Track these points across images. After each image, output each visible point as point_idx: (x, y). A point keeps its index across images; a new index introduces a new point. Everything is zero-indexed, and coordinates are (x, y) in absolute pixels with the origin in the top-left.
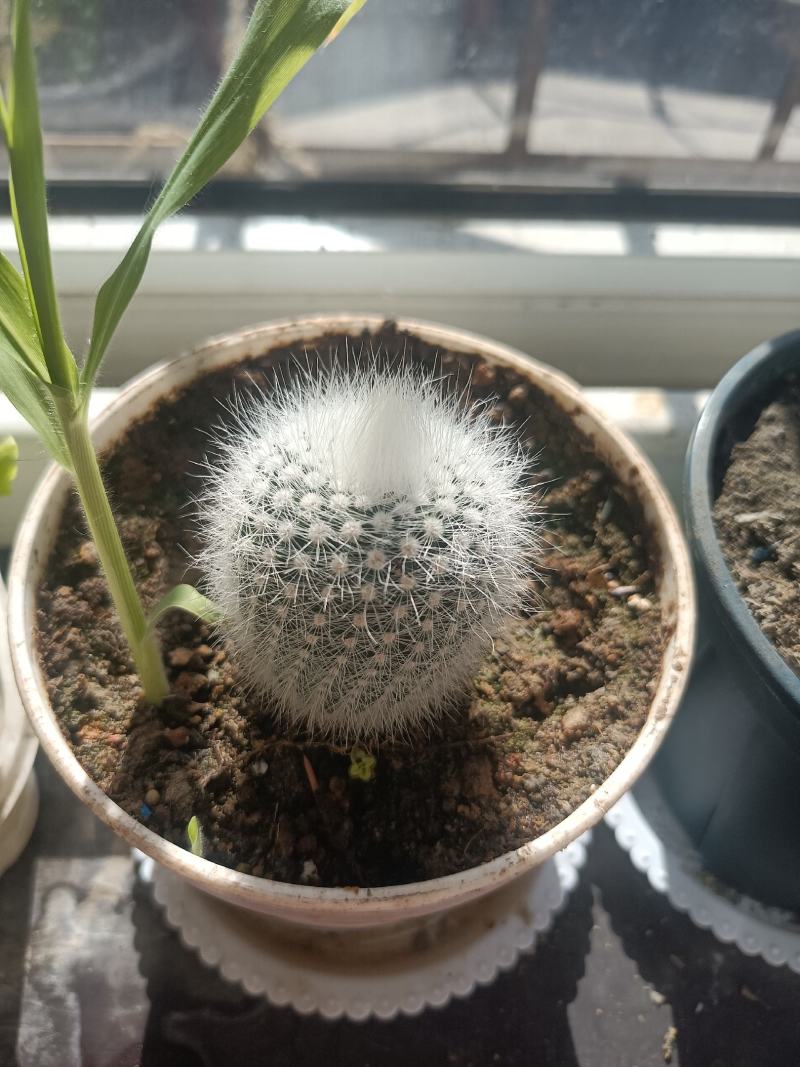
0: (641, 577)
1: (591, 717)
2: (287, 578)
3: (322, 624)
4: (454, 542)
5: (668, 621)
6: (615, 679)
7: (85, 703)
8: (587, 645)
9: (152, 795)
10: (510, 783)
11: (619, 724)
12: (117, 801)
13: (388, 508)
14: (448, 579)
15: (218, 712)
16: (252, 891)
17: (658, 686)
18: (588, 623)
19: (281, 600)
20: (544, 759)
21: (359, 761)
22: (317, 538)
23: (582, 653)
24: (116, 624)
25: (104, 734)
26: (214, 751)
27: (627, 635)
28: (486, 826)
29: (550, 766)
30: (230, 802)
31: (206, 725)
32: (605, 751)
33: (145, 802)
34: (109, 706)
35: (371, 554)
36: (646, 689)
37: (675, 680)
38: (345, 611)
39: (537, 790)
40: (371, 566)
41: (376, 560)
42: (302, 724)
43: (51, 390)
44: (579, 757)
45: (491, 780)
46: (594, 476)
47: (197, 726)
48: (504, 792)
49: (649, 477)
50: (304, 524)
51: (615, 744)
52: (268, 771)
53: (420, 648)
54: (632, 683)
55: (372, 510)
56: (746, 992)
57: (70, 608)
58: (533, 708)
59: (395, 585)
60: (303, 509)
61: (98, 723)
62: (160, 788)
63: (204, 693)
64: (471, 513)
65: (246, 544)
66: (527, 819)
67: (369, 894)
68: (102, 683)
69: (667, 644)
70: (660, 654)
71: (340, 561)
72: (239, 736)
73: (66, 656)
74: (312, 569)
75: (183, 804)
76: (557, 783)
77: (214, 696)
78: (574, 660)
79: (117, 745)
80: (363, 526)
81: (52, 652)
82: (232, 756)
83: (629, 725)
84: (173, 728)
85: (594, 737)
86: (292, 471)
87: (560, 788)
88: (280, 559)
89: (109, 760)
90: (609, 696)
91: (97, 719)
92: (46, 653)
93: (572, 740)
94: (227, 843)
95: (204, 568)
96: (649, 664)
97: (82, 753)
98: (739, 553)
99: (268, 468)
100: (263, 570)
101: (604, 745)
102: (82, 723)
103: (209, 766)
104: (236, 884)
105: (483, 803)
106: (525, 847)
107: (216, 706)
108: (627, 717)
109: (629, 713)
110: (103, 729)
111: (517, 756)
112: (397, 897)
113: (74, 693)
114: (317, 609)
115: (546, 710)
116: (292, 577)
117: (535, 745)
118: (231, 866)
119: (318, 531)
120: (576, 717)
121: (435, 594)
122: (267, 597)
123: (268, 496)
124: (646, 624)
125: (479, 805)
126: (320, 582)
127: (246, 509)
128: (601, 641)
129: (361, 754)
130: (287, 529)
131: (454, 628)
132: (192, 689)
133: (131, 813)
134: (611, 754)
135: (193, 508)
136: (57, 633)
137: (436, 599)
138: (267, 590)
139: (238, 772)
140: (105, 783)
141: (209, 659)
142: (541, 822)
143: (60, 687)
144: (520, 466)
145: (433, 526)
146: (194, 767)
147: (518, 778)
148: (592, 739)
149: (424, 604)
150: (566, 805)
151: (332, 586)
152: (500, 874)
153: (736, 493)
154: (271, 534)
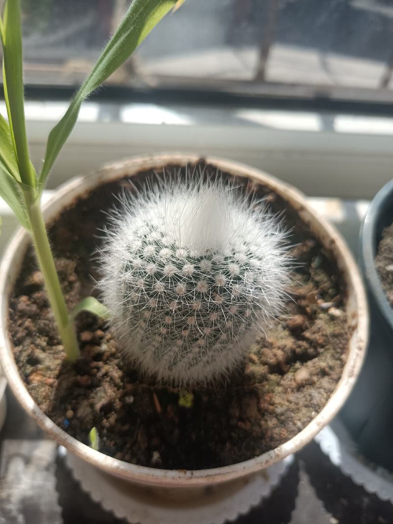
0: (335, 298)
1: (311, 375)
2: (152, 296)
3: (170, 322)
4: (245, 277)
5: (352, 322)
6: (322, 353)
7: (33, 361)
8: (307, 334)
9: (70, 413)
10: (266, 410)
11: (326, 379)
12: (50, 417)
13: (209, 258)
14: (241, 298)
15: (107, 367)
16: (127, 472)
17: (347, 358)
18: (307, 323)
19: (147, 308)
20: (285, 396)
21: (184, 396)
22: (168, 273)
23: (304, 339)
24: (53, 318)
25: (44, 379)
26: (105, 389)
27: (329, 329)
28: (254, 434)
29: (290, 402)
30: (113, 418)
31: (100, 374)
32: (319, 393)
33: (66, 417)
34: (47, 363)
35: (199, 283)
36: (340, 359)
37: (358, 355)
38: (184, 315)
39: (282, 414)
40: (199, 290)
41: (202, 286)
42: (154, 377)
43: (21, 187)
44: (304, 396)
45: (256, 408)
46: (310, 244)
47: (95, 375)
48: (263, 415)
49: (342, 246)
50: (162, 266)
51: (325, 389)
52: (134, 401)
53: (224, 336)
54: (333, 356)
55: (200, 259)
57: (28, 308)
58: (279, 369)
59: (213, 301)
60: (161, 257)
61: (41, 372)
62: (75, 410)
63: (99, 357)
64: (254, 262)
65: (128, 276)
66: (277, 431)
67: (192, 474)
68: (44, 350)
70: (348, 340)
71: (181, 287)
72: (118, 381)
73: (24, 334)
74: (165, 291)
75: (88, 419)
76: (292, 411)
77: (105, 358)
78: (300, 343)
79: (51, 385)
80: (195, 267)
81: (16, 332)
82: (114, 392)
83: (332, 379)
84: (82, 375)
86: (155, 236)
87: (295, 413)
88: (147, 285)
89: (46, 393)
90: (321, 363)
91: (40, 370)
92: (13, 333)
93: (300, 387)
94: (111, 441)
95: (103, 289)
96: (341, 346)
97: (32, 389)
98: (388, 286)
99: (141, 233)
100: (137, 291)
101: (319, 390)
102: (32, 372)
103: (101, 397)
104: (118, 468)
105: (253, 421)
106: (279, 448)
107: (106, 363)
108: (331, 374)
109: (331, 372)
110: (44, 376)
111: (271, 395)
112: (208, 476)
113: (29, 356)
114: (167, 314)
115: (285, 369)
116: (154, 295)
117: (280, 389)
118: (112, 455)
119: (169, 270)
120: (302, 373)
121: (234, 307)
122: (139, 306)
123: (141, 249)
124: (338, 324)
125: (250, 421)
126: (170, 297)
127: (128, 256)
128: (314, 333)
129: (185, 392)
130: (151, 268)
131: (243, 325)
132: (92, 354)
133: (59, 425)
134: (323, 395)
135: (98, 255)
136: (20, 322)
137: (234, 310)
138: (140, 302)
139: (117, 400)
140: (44, 406)
141: (101, 338)
142: (284, 433)
143: (21, 352)
144: (280, 236)
145: (234, 269)
146: (93, 398)
147: (271, 407)
148: (311, 386)
149: (228, 312)
150: (299, 424)
151: (177, 301)
152: (265, 463)
154: (143, 271)
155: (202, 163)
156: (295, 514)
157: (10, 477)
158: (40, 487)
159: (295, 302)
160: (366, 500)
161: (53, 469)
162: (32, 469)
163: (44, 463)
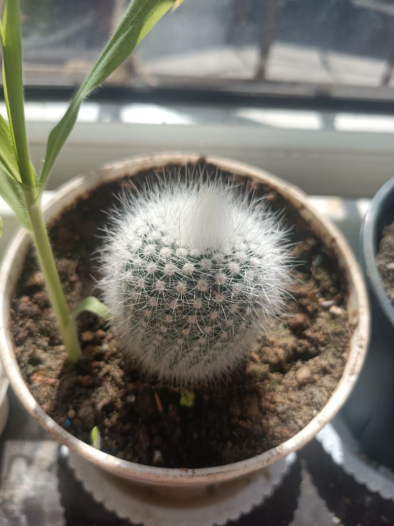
0: (336, 297)
1: (313, 373)
2: (152, 295)
3: (171, 321)
4: (245, 276)
5: (353, 321)
6: (323, 352)
7: (35, 361)
8: (308, 333)
9: (72, 413)
10: (268, 409)
11: (328, 377)
12: (52, 417)
13: (209, 257)
14: (242, 296)
15: (108, 367)
16: (128, 470)
17: (348, 356)
18: (308, 321)
19: (147, 307)
20: (286, 395)
21: (185, 395)
22: (169, 272)
23: (305, 337)
24: (54, 318)
25: (46, 379)
26: (106, 389)
27: (330, 328)
28: (256, 433)
29: (291, 400)
30: (114, 417)
31: (101, 374)
32: (320, 391)
33: (68, 417)
34: (49, 363)
35: (199, 282)
36: (341, 358)
37: (359, 353)
38: (184, 314)
39: (283, 413)
40: (199, 289)
41: (202, 285)
42: (155, 376)
43: (21, 186)
44: (306, 395)
45: (257, 407)
46: (311, 242)
47: (96, 375)
48: (265, 414)
49: (342, 244)
50: (162, 264)
51: (326, 388)
52: (136, 400)
53: (224, 335)
54: (334, 354)
55: (200, 257)
57: (28, 308)
58: (280, 368)
59: (213, 300)
60: (161, 256)
61: (43, 372)
62: (76, 409)
63: (100, 357)
64: (254, 260)
65: (128, 275)
66: (278, 429)
67: (194, 472)
68: (45, 350)
69: (352, 333)
70: (349, 338)
71: (182, 286)
72: (119, 380)
73: (25, 334)
74: (166, 290)
75: (89, 419)
76: (294, 409)
77: (106, 358)
78: (301, 341)
79: (53, 385)
80: (195, 266)
81: (18, 333)
82: (115, 391)
83: (333, 377)
84: (84, 375)
85: (313, 383)
86: (155, 235)
87: (296, 412)
88: (147, 284)
89: (48, 393)
90: (322, 361)
91: (42, 370)
92: (15, 333)
93: (301, 386)
94: (113, 440)
95: (103, 288)
96: (342, 344)
97: (33, 389)
98: (389, 284)
99: (141, 232)
100: (138, 290)
101: (320, 388)
102: (34, 372)
103: (103, 397)
104: (119, 466)
105: (254, 419)
106: (280, 446)
107: (107, 363)
108: (333, 373)
109: (333, 371)
110: (45, 376)
111: (272, 393)
112: (209, 474)
113: (30, 356)
114: (168, 312)
115: (287, 368)
116: (155, 294)
117: (281, 388)
118: (114, 454)
119: (170, 269)
120: (304, 372)
121: (235, 305)
122: (140, 305)
123: (141, 248)
124: (340, 322)
125: (251, 420)
126: (171, 296)
127: (128, 255)
128: (315, 331)
129: (186, 392)
130: (152, 267)
131: (244, 324)
132: (94, 354)
133: (60, 424)
134: (324, 393)
135: (98, 254)
136: (21, 322)
137: (234, 308)
138: (140, 301)
139: (119, 400)
140: (46, 406)
141: (103, 338)
142: (286, 432)
143: (22, 352)
144: (280, 234)
145: (235, 267)
146: (95, 397)
147: (272, 406)
148: (312, 385)
149: (228, 311)
150: (300, 422)
151: (177, 300)
152: (267, 462)
153: (386, 253)
154: (143, 270)
155: (202, 162)
156: (298, 513)
157: (13, 478)
158: (43, 488)
159: (296, 301)
160: (368, 499)
161: (55, 470)
162: (34, 469)
163: (46, 464)
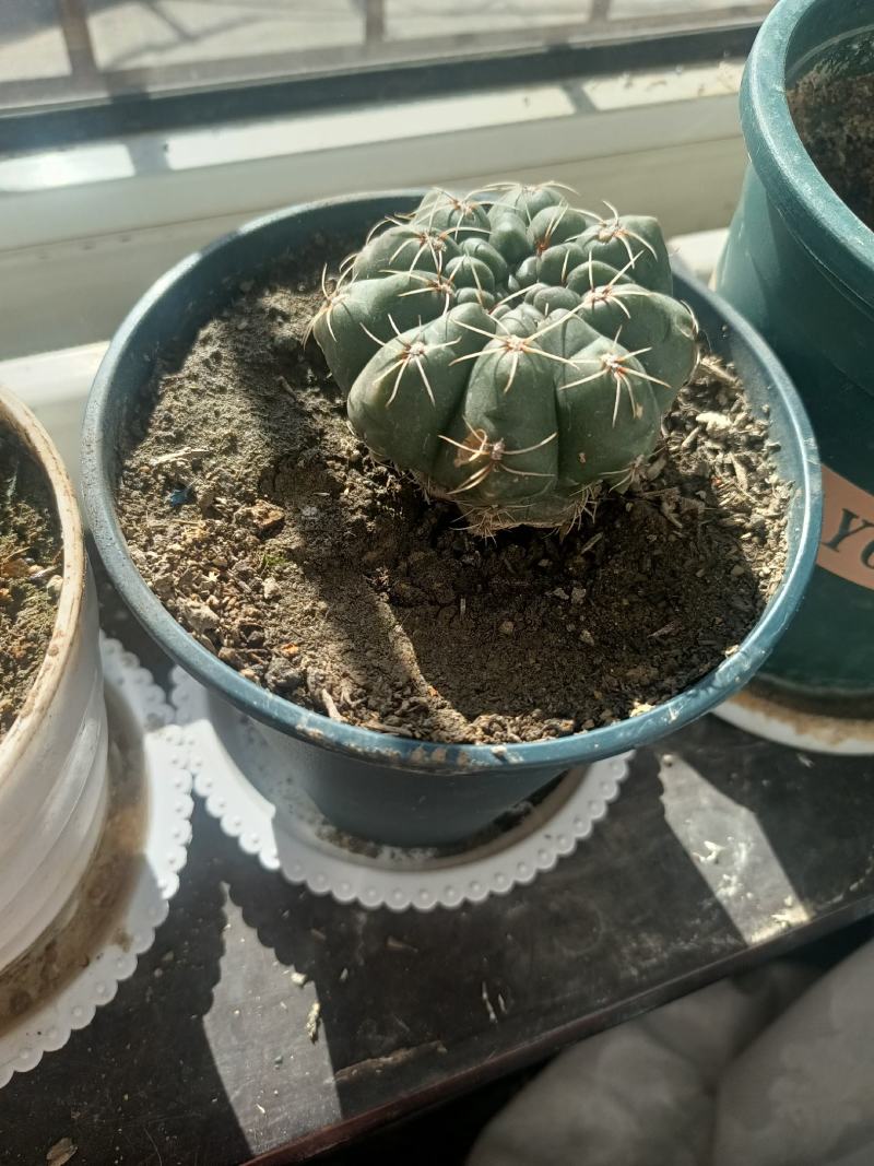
37: (49, 667)
56: (392, 943)
153: (159, 433)
